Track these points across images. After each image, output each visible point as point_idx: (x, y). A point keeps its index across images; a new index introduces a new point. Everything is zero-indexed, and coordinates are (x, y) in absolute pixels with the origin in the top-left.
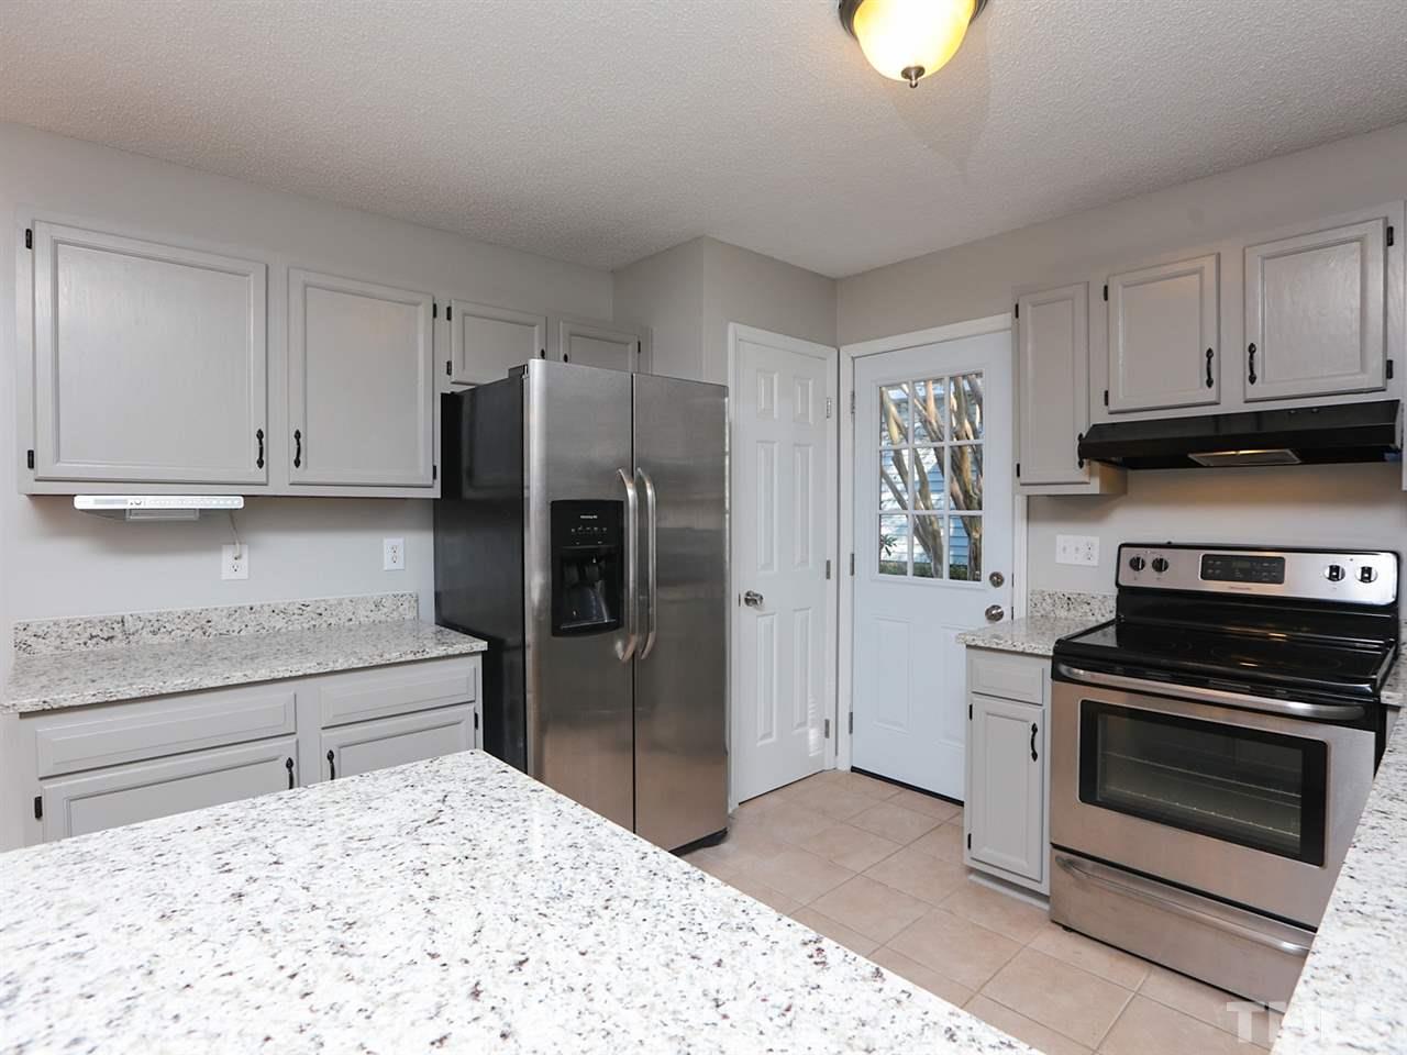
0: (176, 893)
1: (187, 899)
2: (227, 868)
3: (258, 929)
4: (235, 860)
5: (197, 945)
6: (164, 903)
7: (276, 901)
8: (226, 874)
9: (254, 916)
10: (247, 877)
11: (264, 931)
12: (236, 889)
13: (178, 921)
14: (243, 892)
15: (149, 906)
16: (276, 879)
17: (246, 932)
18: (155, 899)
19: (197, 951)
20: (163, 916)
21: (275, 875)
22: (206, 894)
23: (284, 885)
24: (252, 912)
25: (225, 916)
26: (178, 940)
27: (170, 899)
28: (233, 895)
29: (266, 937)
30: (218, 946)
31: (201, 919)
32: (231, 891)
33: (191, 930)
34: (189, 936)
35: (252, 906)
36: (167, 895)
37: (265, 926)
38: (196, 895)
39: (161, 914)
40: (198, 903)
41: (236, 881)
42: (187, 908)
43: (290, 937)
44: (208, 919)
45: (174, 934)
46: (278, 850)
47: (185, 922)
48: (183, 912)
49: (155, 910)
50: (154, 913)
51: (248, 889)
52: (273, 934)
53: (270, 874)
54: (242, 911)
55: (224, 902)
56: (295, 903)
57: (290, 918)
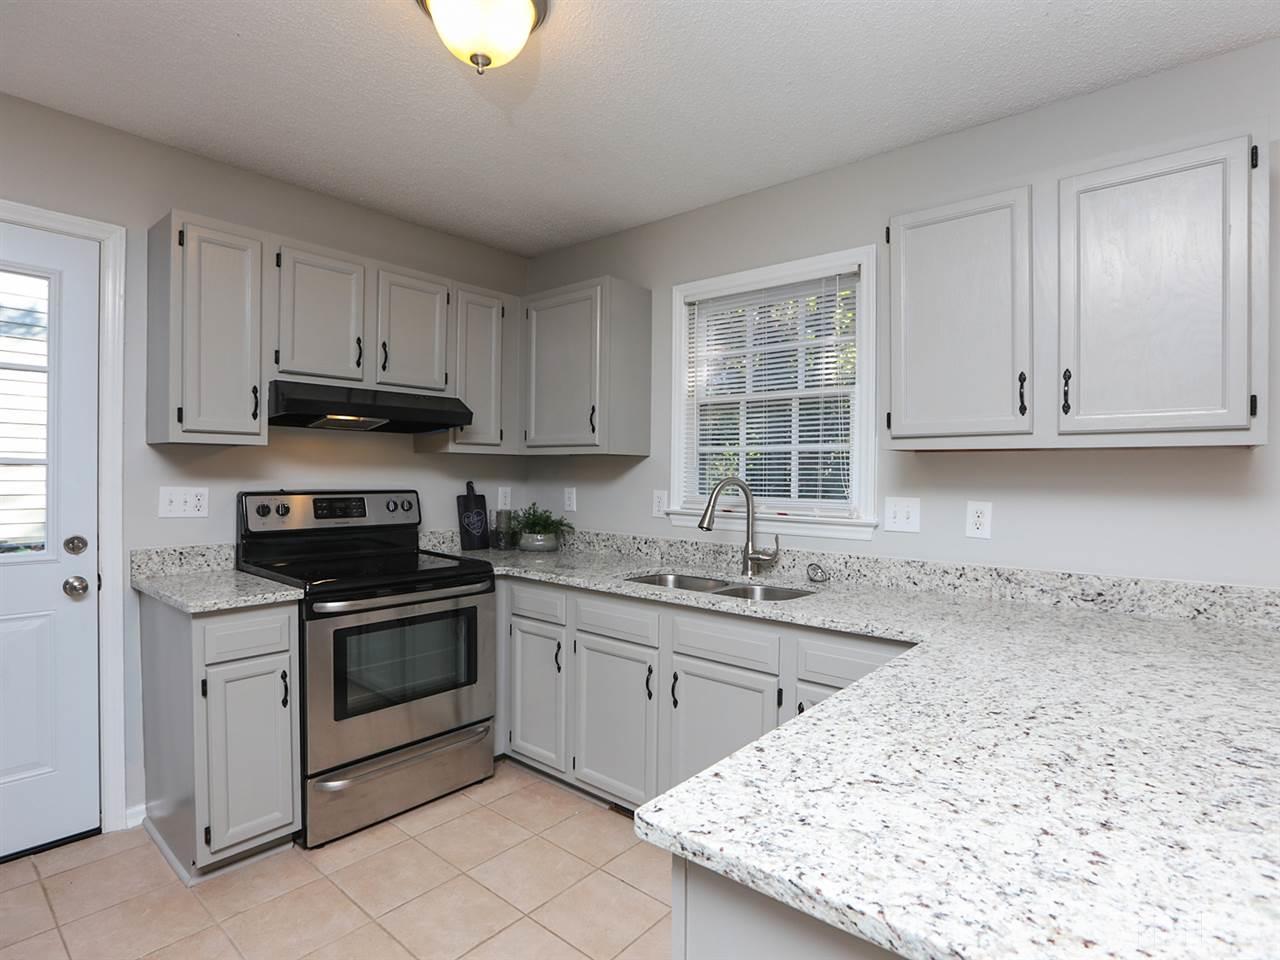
0: (1162, 864)
1: (1153, 852)
2: (1096, 858)
3: (1109, 796)
4: (1080, 863)
5: (1162, 811)
6: (1177, 860)
7: (1079, 805)
8: (1101, 852)
9: (1106, 805)
10: (1083, 837)
11: (1107, 793)
12: (1104, 833)
13: (1170, 837)
14: (1099, 826)
15: (1194, 867)
16: (1061, 820)
17: (1120, 799)
18: (1185, 871)
19: (1163, 808)
20: (1183, 848)
21: (1059, 824)
22: (1133, 844)
23: (1061, 811)
24: (1105, 808)
25: (1129, 817)
26: (1176, 822)
27: (1171, 861)
28: (1109, 829)
29: (1108, 789)
30: (1148, 803)
31: (1149, 826)
32: (1110, 834)
33: (1162, 824)
34: (1165, 820)
35: (1101, 812)
36: (1171, 867)
37: (1104, 795)
38: (1143, 849)
39: (1184, 852)
40: (1145, 842)
41: (1097, 840)
42: (1156, 843)
43: (1092, 781)
44: (1143, 823)
45: (1177, 828)
46: (1031, 844)
47: (1164, 832)
48: (1163, 841)
49: (1189, 859)
50: (1191, 857)
51: (1093, 827)
52: (1102, 788)
53: (1063, 827)
54: (1111, 813)
55: (1121, 828)
56: (1068, 795)
57: (1082, 789)
